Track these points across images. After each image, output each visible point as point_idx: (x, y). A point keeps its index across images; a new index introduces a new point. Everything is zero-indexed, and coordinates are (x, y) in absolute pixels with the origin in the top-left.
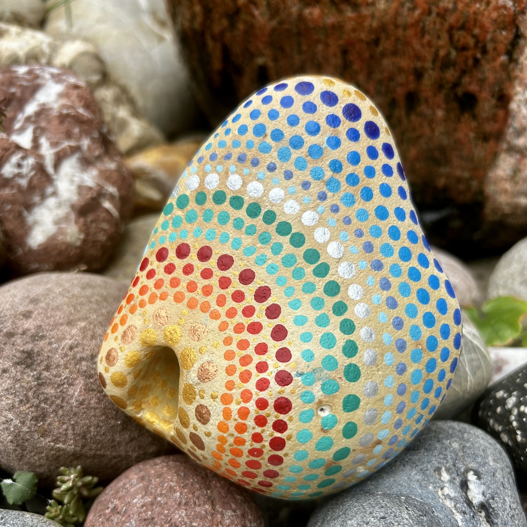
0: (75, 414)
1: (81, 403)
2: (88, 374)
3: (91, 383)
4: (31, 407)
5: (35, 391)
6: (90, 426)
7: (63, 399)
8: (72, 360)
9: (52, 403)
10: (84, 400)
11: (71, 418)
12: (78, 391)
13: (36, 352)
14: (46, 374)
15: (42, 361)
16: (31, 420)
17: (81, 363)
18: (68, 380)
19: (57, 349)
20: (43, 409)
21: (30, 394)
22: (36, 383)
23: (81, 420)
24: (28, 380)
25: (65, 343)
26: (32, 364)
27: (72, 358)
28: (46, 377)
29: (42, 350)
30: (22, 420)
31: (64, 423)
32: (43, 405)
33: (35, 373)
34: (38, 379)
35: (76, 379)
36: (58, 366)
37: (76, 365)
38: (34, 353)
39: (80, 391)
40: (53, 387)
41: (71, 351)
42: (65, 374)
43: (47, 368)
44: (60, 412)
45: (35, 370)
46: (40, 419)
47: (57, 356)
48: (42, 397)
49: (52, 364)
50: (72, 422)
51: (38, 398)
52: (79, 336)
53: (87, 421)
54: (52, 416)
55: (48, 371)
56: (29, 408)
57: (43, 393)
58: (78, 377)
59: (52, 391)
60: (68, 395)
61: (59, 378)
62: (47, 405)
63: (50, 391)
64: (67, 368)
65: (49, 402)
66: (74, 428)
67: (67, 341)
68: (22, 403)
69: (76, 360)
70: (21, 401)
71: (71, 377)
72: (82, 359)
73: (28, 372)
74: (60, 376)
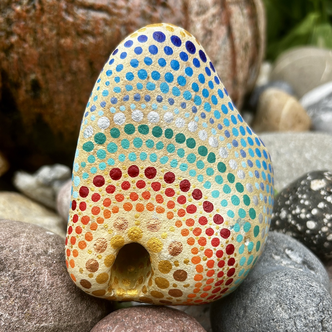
0: (50, 295)
1: (52, 286)
2: (48, 264)
3: (52, 269)
4: (15, 299)
5: (14, 286)
6: (62, 302)
7: (38, 285)
8: (33, 257)
9: (31, 291)
10: (53, 283)
11: (48, 299)
12: (47, 277)
13: (3, 258)
14: (17, 271)
15: (11, 264)
16: (18, 310)
17: (40, 258)
18: (37, 272)
19: (18, 253)
20: (25, 298)
21: (11, 289)
22: (13, 280)
23: (55, 299)
24: (6, 280)
25: (21, 248)
26: (4, 268)
27: (32, 256)
28: (19, 273)
29: (7, 256)
30: (10, 312)
31: (43, 305)
32: (24, 295)
33: (10, 273)
34: (14, 276)
35: (41, 269)
36: (25, 263)
37: (37, 260)
38: (2, 260)
39: (48, 277)
40: (27, 279)
41: (29, 252)
42: (33, 267)
43: (17, 267)
44: (39, 297)
45: (9, 271)
46: (25, 307)
47: (21, 257)
48: (21, 289)
49: (20, 263)
50: (49, 302)
51: (18, 291)
52: (28, 242)
53: (59, 298)
54: (33, 301)
55: (19, 270)
56: (14, 301)
57: (21, 286)
58: (42, 267)
59: (28, 283)
60: (40, 282)
61: (29, 271)
62: (27, 294)
63: (26, 283)
64: (32, 263)
65: (28, 292)
66: (51, 306)
67: (22, 246)
68: (6, 299)
69: (35, 257)
70: (6, 298)
71: (38, 268)
72: (39, 255)
73: (3, 274)
74: (29, 270)
